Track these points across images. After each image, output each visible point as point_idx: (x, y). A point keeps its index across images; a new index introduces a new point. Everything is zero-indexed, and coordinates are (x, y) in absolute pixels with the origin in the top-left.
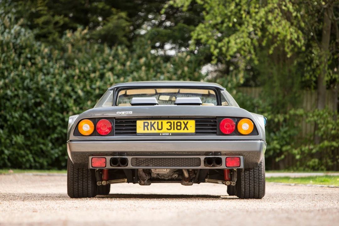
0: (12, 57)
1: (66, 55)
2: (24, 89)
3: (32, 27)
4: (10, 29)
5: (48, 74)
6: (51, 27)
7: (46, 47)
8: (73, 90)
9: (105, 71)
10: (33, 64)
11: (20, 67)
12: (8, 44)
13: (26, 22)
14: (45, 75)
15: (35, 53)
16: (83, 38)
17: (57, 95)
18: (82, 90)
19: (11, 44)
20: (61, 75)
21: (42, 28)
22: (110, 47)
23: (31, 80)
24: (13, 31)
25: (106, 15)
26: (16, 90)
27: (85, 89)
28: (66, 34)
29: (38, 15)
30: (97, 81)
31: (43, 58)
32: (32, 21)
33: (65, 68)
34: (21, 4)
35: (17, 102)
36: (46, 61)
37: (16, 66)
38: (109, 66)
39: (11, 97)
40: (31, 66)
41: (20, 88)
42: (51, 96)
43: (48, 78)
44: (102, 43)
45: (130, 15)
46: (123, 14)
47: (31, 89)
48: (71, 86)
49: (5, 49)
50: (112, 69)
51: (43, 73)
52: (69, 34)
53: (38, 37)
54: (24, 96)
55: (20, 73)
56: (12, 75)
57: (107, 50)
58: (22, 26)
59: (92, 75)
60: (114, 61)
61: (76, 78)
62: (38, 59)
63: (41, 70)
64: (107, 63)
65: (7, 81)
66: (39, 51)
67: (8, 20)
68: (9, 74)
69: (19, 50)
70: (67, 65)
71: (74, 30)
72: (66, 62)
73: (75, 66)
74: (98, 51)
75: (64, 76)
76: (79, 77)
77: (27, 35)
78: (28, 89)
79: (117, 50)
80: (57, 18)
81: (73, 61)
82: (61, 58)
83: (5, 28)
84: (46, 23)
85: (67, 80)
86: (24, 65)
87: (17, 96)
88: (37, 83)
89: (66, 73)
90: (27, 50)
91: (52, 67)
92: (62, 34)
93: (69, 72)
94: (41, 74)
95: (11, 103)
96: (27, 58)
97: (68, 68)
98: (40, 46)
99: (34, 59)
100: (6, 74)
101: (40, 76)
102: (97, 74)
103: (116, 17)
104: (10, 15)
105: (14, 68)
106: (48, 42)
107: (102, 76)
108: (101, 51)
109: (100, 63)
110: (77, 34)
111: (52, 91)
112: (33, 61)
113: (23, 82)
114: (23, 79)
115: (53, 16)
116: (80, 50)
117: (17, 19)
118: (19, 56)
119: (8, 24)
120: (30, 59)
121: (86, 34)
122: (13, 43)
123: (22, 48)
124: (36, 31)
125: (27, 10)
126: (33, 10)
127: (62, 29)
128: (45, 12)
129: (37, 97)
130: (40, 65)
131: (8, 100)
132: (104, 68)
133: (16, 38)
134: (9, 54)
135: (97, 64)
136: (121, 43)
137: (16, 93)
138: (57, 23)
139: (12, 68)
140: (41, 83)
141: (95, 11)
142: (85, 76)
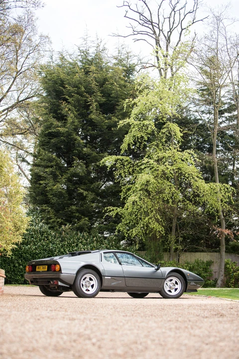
0: (39, 236)
1: (62, 236)
2: (43, 250)
3: (47, 224)
4: (38, 224)
5: (54, 244)
6: (55, 223)
7: (53, 232)
8: (64, 251)
9: (79, 243)
10: (48, 239)
11: (42, 241)
12: (37, 230)
13: (45, 221)
16: (69, 228)
18: (68, 251)
20: (59, 245)
21: (52, 224)
22: (81, 233)
23: (47, 246)
24: (39, 225)
25: (79, 219)
26: (40, 250)
29: (50, 218)
30: (75, 247)
31: (52, 237)
32: (48, 221)
33: (61, 241)
34: (43, 214)
37: (40, 240)
38: (80, 241)
43: (53, 245)
44: (77, 231)
45: (90, 219)
46: (87, 219)
48: (64, 249)
50: (81, 242)
53: (50, 228)
55: (42, 243)
56: (39, 244)
58: (43, 223)
59: (73, 245)
60: (82, 239)
62: (50, 237)
63: (51, 242)
64: (79, 239)
65: (36, 246)
66: (50, 234)
69: (42, 233)
71: (66, 225)
72: (62, 239)
73: (65, 240)
74: (75, 234)
75: (61, 245)
76: (67, 246)
77: (46, 227)
78: (45, 250)
79: (84, 234)
80: (58, 220)
81: (65, 238)
82: (60, 237)
83: (36, 224)
84: (54, 222)
85: (62, 247)
86: (44, 240)
87: (41, 253)
88: (49, 248)
90: (45, 233)
91: (56, 241)
92: (60, 227)
93: (63, 243)
96: (45, 237)
98: (51, 232)
101: (51, 245)
102: (75, 244)
103: (83, 220)
104: (38, 218)
106: (54, 230)
107: (77, 245)
108: (78, 234)
109: (76, 239)
110: (67, 226)
111: (55, 251)
114: (43, 246)
115: (57, 219)
116: (68, 234)
117: (41, 220)
118: (42, 236)
119: (37, 222)
120: (47, 237)
121: (71, 227)
122: (40, 230)
124: (49, 225)
125: (46, 216)
126: (48, 216)
127: (60, 224)
128: (53, 217)
129: (49, 254)
130: (50, 240)
131: (37, 255)
133: (40, 228)
134: (37, 235)
136: (85, 231)
138: (58, 222)
140: (51, 248)
141: (74, 217)
142: (70, 245)
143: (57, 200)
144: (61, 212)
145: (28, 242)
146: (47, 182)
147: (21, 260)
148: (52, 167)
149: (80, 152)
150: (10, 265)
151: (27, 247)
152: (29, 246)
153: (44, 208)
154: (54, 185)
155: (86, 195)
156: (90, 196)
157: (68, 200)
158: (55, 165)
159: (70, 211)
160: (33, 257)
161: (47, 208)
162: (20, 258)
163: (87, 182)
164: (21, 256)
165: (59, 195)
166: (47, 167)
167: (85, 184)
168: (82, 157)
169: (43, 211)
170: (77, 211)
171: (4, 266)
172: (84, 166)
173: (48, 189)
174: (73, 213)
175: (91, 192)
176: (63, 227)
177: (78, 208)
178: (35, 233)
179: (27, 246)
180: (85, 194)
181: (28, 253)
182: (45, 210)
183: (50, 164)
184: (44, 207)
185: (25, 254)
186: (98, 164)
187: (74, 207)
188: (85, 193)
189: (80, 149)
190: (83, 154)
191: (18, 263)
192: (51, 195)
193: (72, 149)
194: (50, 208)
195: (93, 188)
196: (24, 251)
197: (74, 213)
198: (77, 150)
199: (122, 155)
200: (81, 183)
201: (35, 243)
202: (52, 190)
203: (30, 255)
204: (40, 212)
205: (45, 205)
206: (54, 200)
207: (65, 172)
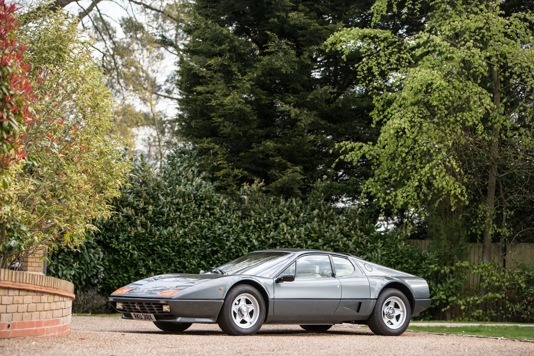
0: (192, 208)
1: (243, 206)
2: (202, 237)
3: (213, 180)
4: (193, 181)
5: (225, 224)
6: (230, 179)
7: (225, 198)
8: (248, 239)
9: (280, 221)
10: (212, 214)
11: (200, 217)
12: (189, 195)
13: (207, 175)
14: (222, 225)
15: (215, 204)
16: (260, 190)
17: (233, 244)
18: (257, 239)
19: (192, 195)
20: (238, 226)
21: (223, 181)
22: (286, 200)
23: (209, 229)
24: (194, 183)
25: (284, 168)
26: (194, 239)
27: (259, 239)
28: (243, 186)
29: (218, 168)
30: (271, 231)
31: (221, 208)
32: (213, 174)
33: (242, 218)
34: (204, 159)
35: (196, 250)
36: (224, 211)
37: (195, 216)
38: (283, 217)
39: (190, 245)
40: (210, 217)
41: (198, 237)
42: (227, 245)
43: (225, 227)
44: (279, 195)
45: (306, 170)
46: (298, 168)
47: (209, 238)
48: (246, 235)
49: (187, 200)
50: (286, 220)
51: (221, 222)
52: (246, 187)
53: (218, 189)
54: (202, 244)
55: (199, 223)
56: (191, 224)
57: (282, 202)
58: (204, 179)
59: (267, 226)
60: (288, 213)
61: (251, 228)
62: (217, 210)
63: (219, 220)
64: (281, 214)
65: (186, 230)
66: (218, 201)
67: (191, 173)
68: (189, 223)
69: (199, 201)
70: (244, 216)
71: (251, 182)
72: (243, 213)
73: (251, 216)
74: (273, 202)
75: (240, 225)
76: (255, 227)
77: (209, 187)
78: (206, 238)
79: (292, 201)
80: (236, 171)
81: (250, 212)
82: (238, 210)
83: (188, 180)
84: (227, 176)
85: (243, 230)
86: (203, 215)
87: (195, 244)
88: (214, 232)
89: (242, 223)
90: (207, 201)
91: (229, 217)
92: (239, 185)
93: (246, 222)
94: (219, 224)
95: (190, 251)
96: (206, 208)
97: (244, 218)
98: (219, 198)
99: (213, 209)
100: (186, 223)
101: (218, 226)
102: (272, 224)
103: (290, 170)
104: (193, 168)
105: (194, 217)
106: (228, 194)
107: (276, 226)
108: (278, 203)
109: (274, 214)
110: (254, 186)
111: (227, 240)
112: (212, 211)
113: (202, 232)
114: (202, 228)
115: (233, 169)
116: (257, 202)
117: (200, 172)
118: (199, 207)
119: (191, 177)
120: (209, 209)
121: (263, 186)
122: (194, 195)
123: (202, 199)
124: (216, 183)
125: (210, 164)
126: (215, 164)
127: (240, 181)
128: (225, 166)
129: (215, 246)
130: (218, 216)
131: (187, 248)
132: (279, 219)
133: (197, 190)
134: (189, 205)
135: (272, 215)
136: (296, 196)
137: (194, 241)
138: (236, 176)
139: (192, 218)
140: (218, 232)
141: (272, 165)
142: (259, 226)
143: (232, 129)
144: (242, 154)
145: (167, 220)
146: (211, 87)
147: (153, 260)
148: (220, 54)
149: (284, 21)
150: (127, 272)
151: (165, 232)
152: (171, 229)
153: (205, 145)
154: (227, 95)
155: (297, 115)
156: (306, 119)
157: (259, 127)
158: (230, 51)
159: (262, 152)
160: (178, 252)
161: (212, 145)
162: (149, 255)
163: (299, 87)
164: (153, 251)
165: (239, 117)
166: (211, 55)
167: (295, 92)
168: (288, 32)
169: (203, 152)
170: (279, 151)
171: (115, 274)
172: (293, 52)
173: (213, 103)
174: (267, 156)
175: (309, 110)
176: (245, 187)
177: (279, 145)
178: (184, 201)
179: (166, 228)
180: (293, 115)
181: (168, 244)
182: (209, 149)
183: (218, 49)
184: (206, 143)
185: (161, 246)
186: (322, 47)
187: (270, 144)
188: (294, 112)
189: (283, 14)
190: (289, 25)
191: (146, 266)
192: (220, 117)
193: (267, 16)
194: (217, 147)
195: (312, 100)
196: (158, 241)
197: (272, 156)
198: (278, 17)
199: (375, 27)
200: (287, 91)
201: (183, 223)
202: (222, 105)
203: (173, 249)
204: (197, 155)
205: (209, 139)
206: (227, 128)
207: (251, 66)
